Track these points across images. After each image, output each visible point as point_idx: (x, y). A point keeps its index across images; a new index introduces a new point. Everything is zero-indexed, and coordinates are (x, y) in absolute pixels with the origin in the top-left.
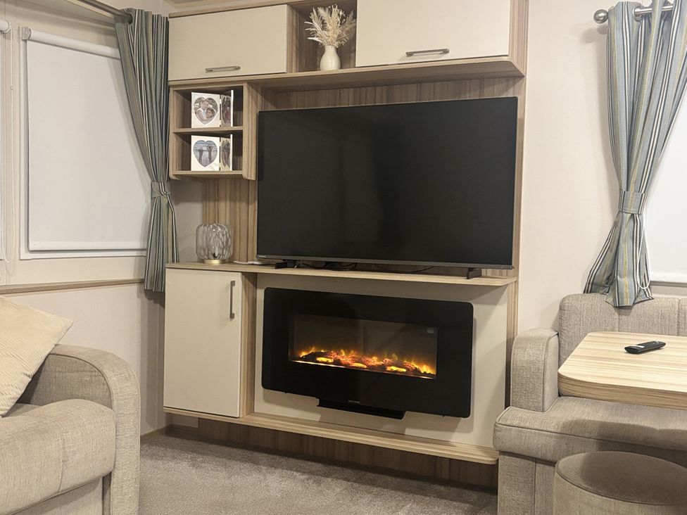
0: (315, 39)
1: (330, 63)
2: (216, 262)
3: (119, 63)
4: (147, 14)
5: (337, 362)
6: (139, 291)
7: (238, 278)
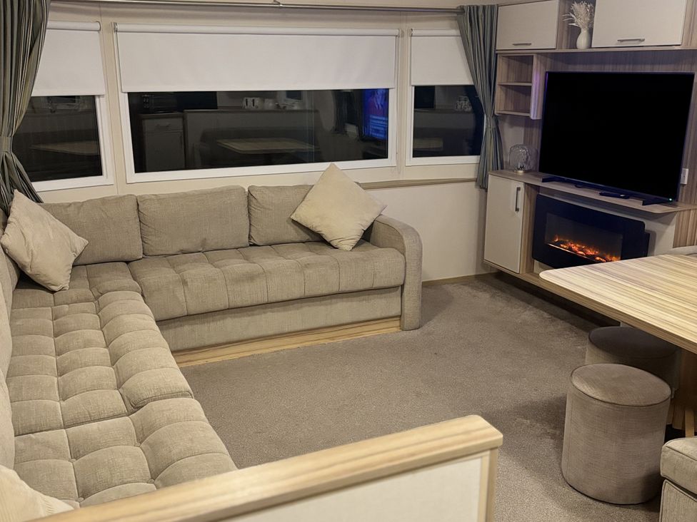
0: (574, 24)
1: (582, 42)
2: (521, 172)
3: (460, 38)
4: (478, 7)
5: (570, 249)
6: (476, 185)
7: (522, 186)
